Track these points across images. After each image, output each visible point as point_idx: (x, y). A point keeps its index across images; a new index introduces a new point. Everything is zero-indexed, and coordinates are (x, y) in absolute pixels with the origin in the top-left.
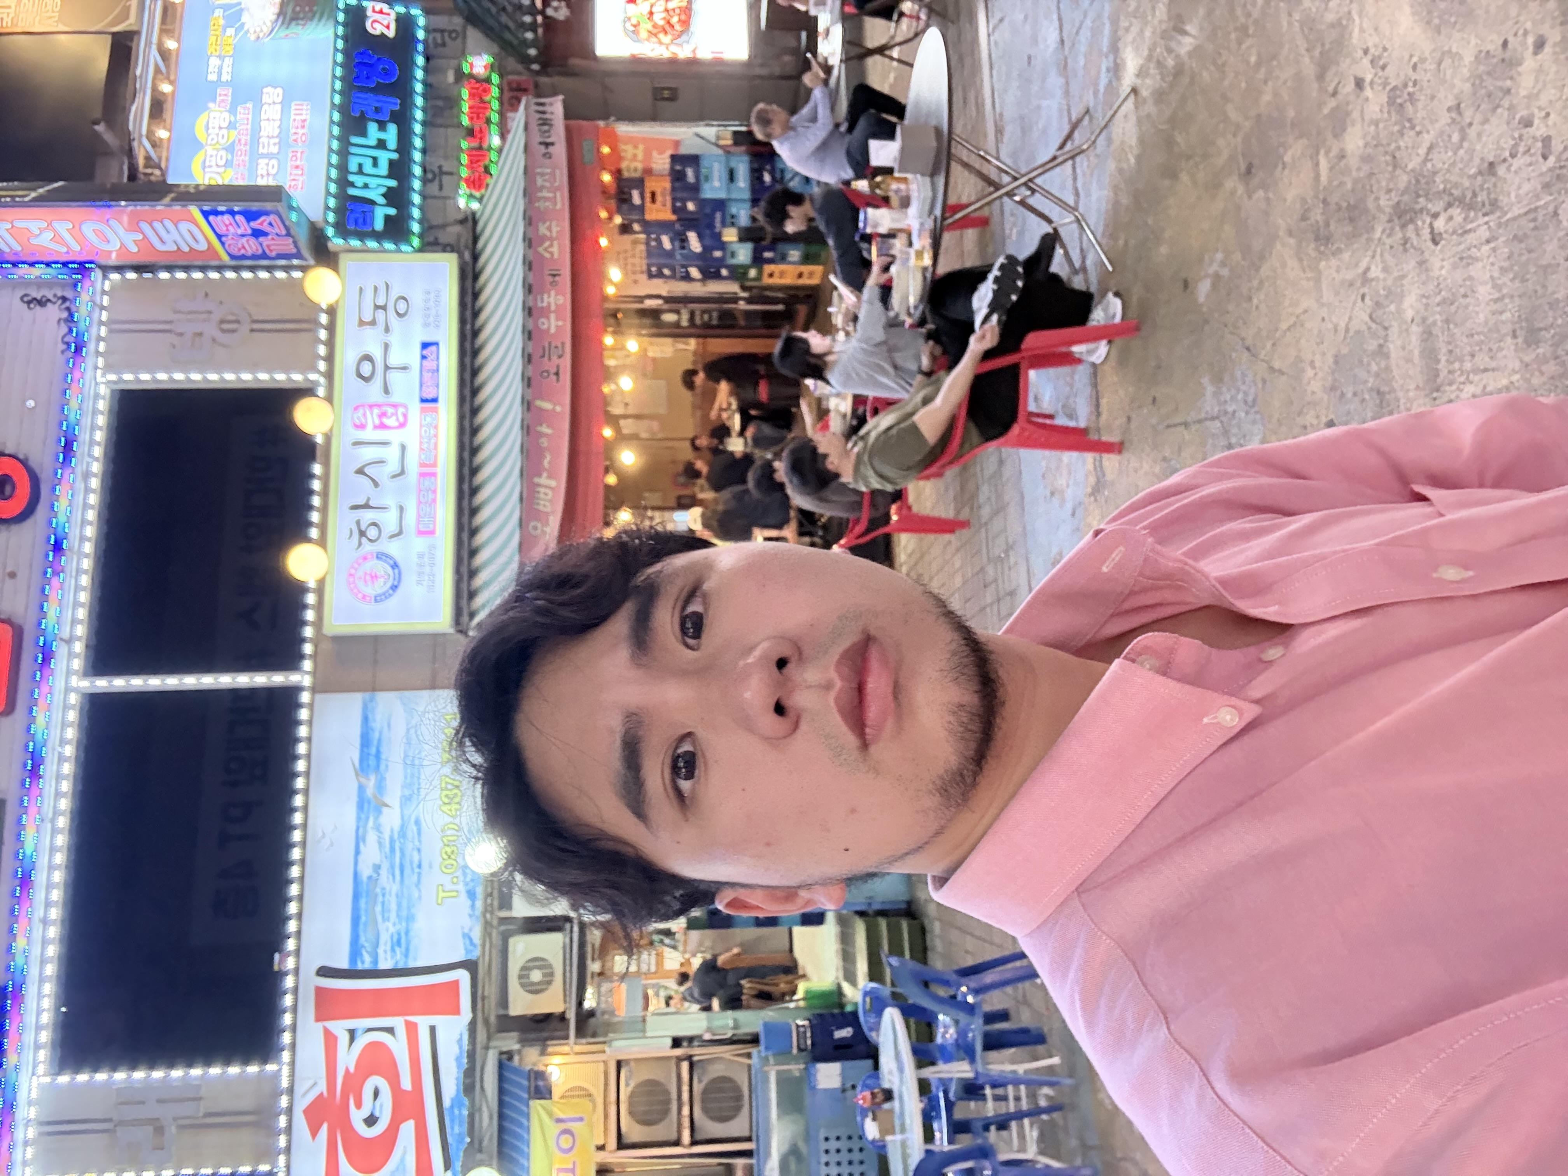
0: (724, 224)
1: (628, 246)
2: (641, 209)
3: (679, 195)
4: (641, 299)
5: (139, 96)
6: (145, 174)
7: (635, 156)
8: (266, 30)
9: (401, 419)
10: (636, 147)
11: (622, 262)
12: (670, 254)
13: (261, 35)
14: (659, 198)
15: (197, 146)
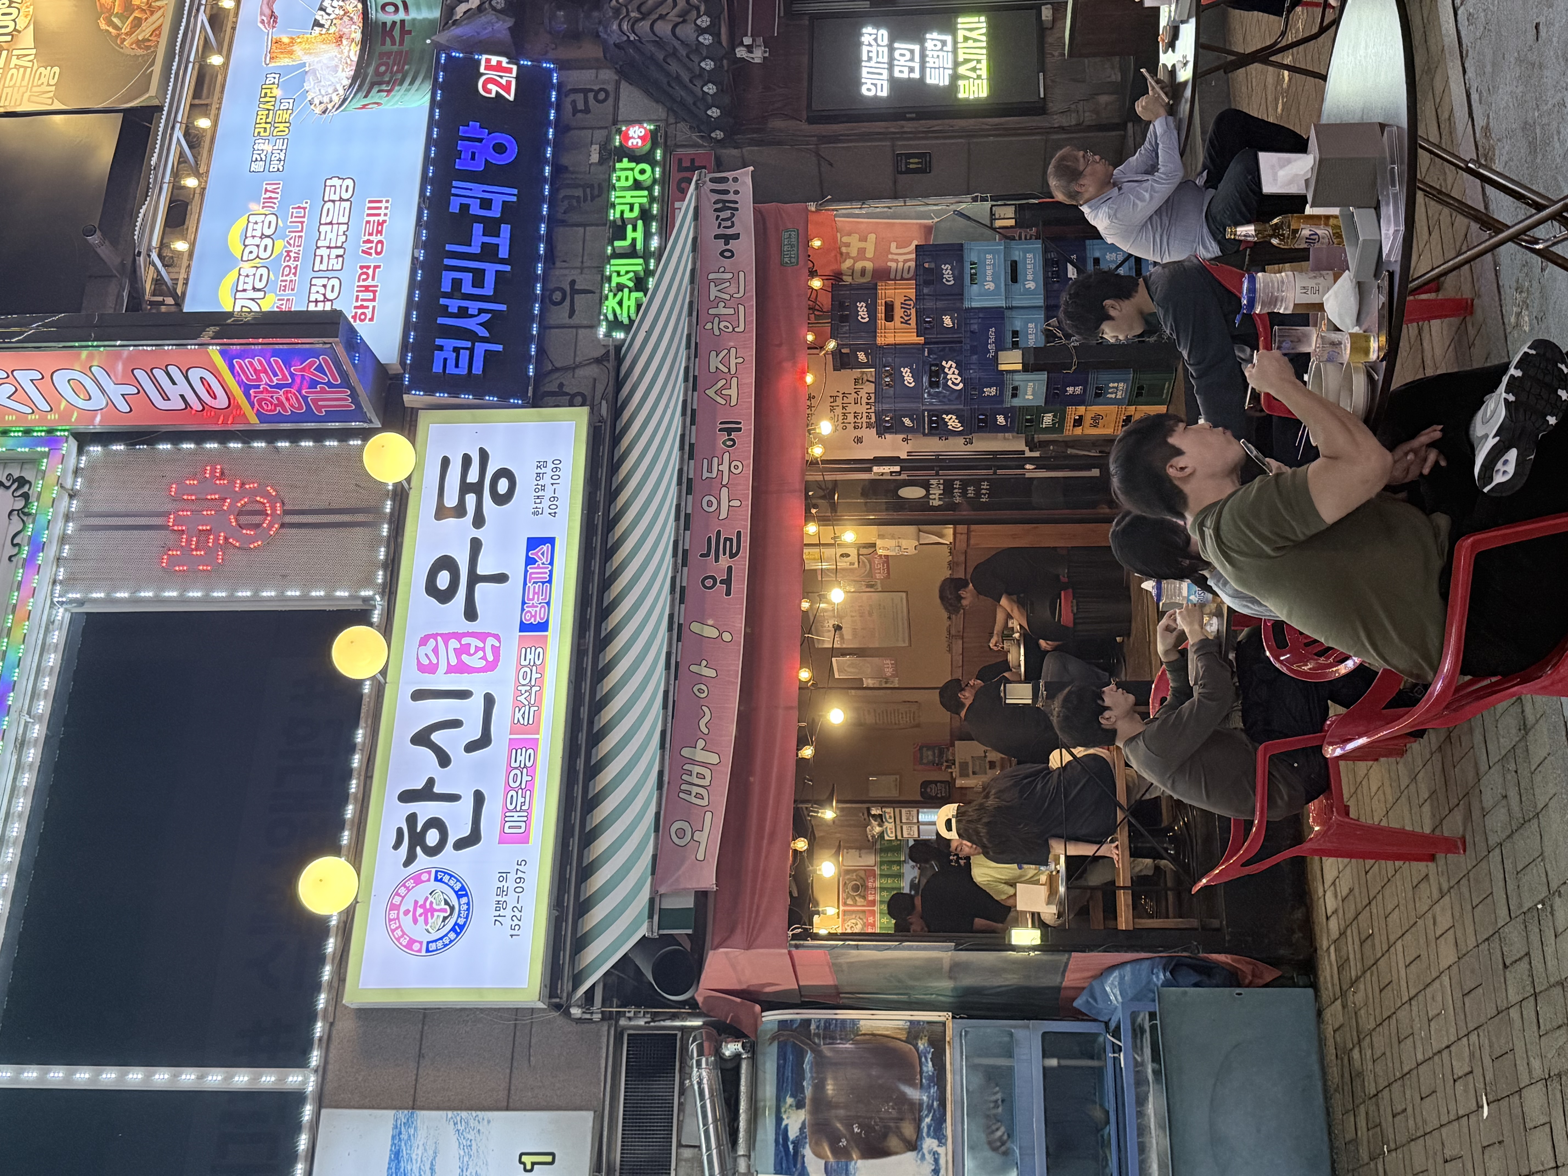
0: (1000, 346)
1: (850, 388)
2: (871, 328)
3: (929, 304)
4: (866, 465)
5: (153, 193)
6: (152, 303)
7: (862, 251)
8: (336, 100)
9: (490, 658)
10: (864, 239)
11: (839, 411)
12: (914, 394)
13: (330, 106)
14: (898, 312)
15: (227, 261)
